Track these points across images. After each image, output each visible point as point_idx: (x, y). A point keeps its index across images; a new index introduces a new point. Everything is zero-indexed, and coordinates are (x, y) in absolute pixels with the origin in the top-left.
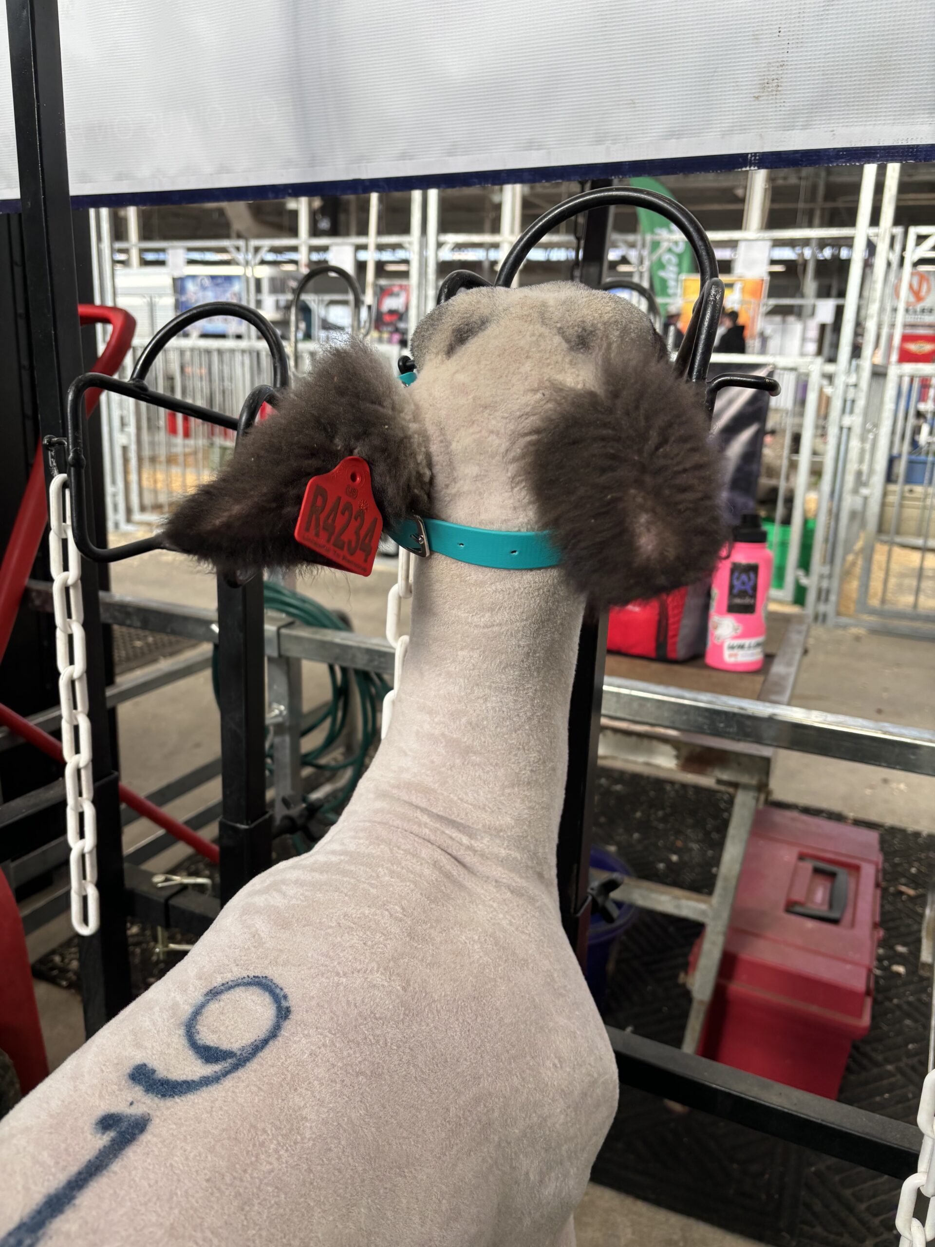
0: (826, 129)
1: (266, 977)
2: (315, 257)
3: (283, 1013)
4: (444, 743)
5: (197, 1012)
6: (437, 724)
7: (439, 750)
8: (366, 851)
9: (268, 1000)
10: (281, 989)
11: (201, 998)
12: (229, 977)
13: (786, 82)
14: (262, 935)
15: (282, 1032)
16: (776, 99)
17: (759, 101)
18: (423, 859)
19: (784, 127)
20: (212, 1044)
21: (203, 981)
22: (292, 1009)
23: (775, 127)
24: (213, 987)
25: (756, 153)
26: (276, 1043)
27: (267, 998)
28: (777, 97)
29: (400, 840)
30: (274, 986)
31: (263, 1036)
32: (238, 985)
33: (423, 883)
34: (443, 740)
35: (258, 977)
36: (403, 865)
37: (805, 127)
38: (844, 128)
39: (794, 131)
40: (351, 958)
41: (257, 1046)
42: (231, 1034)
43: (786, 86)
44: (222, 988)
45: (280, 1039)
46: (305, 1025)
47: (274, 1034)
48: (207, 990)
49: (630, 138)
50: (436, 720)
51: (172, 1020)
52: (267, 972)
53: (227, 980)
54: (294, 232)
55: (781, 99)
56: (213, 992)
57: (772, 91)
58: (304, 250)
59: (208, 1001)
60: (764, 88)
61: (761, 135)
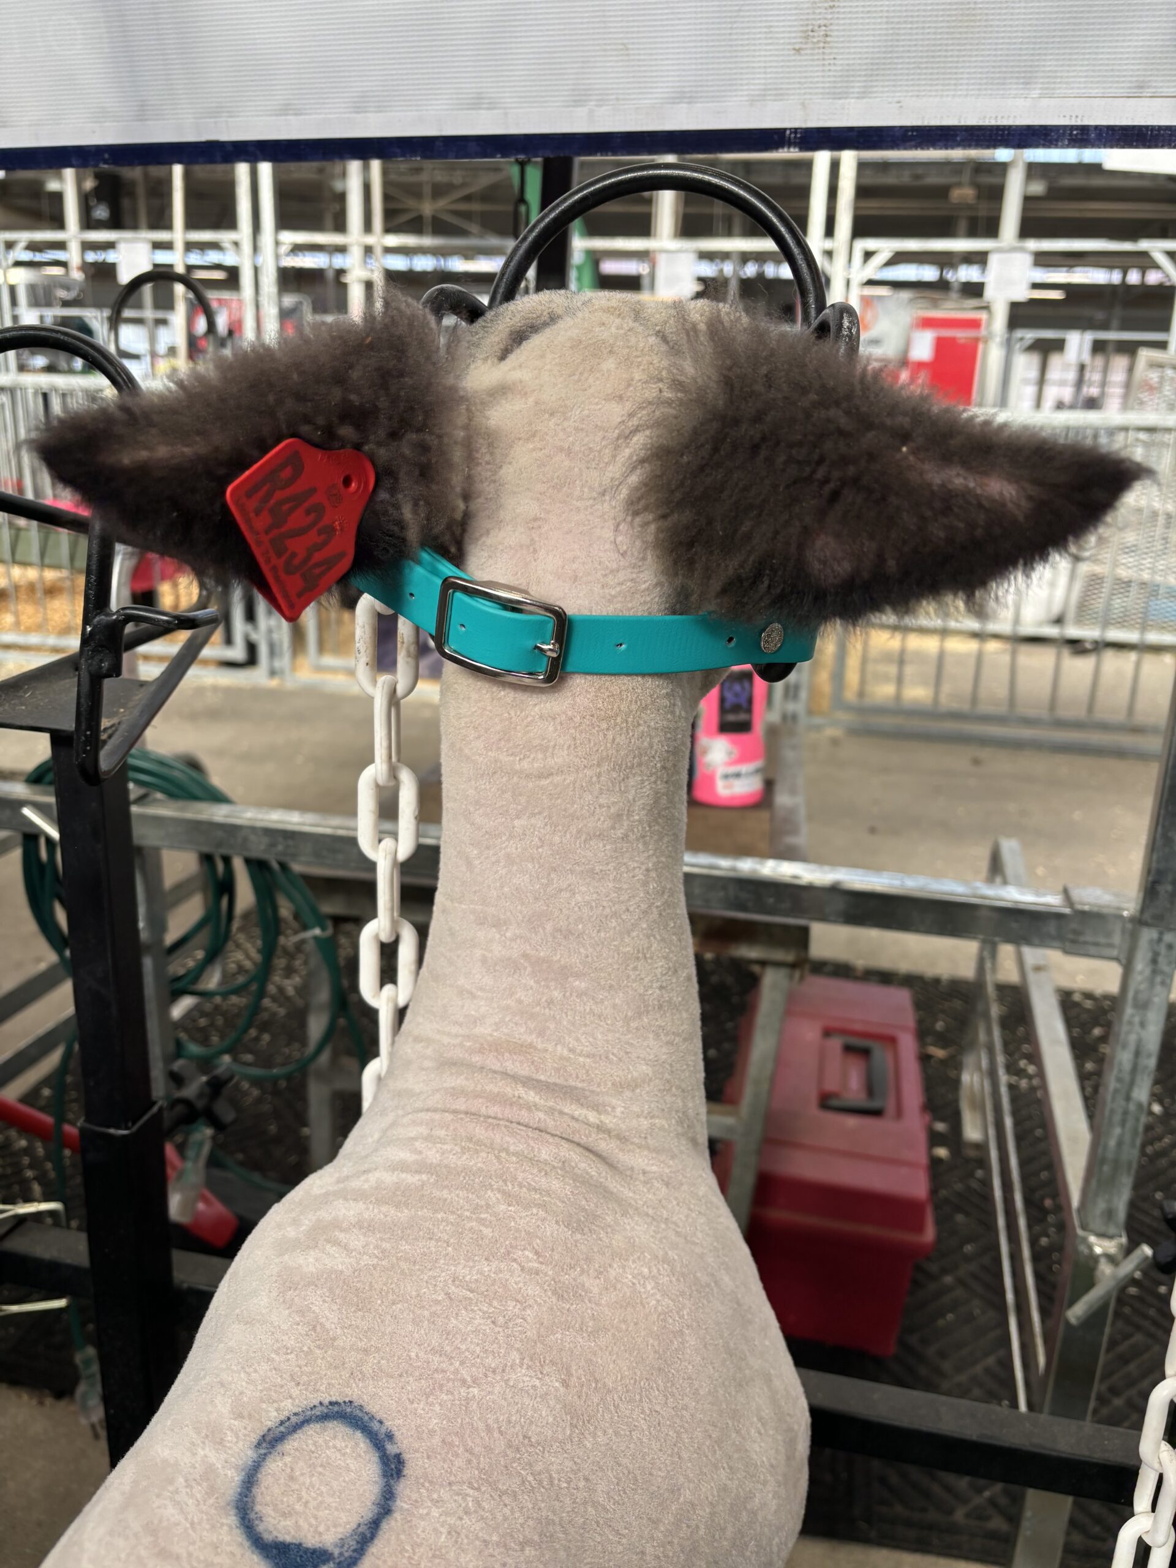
0: (890, 100)
1: (351, 1402)
2: (91, 257)
3: (393, 1466)
4: (529, 969)
5: (250, 1479)
6: (511, 940)
7: (524, 981)
8: (459, 1163)
9: (362, 1445)
10: (381, 1422)
11: (250, 1453)
12: (289, 1407)
13: (838, 30)
14: (328, 1325)
15: (399, 1503)
16: (824, 53)
17: (800, 55)
18: (546, 1163)
19: (834, 93)
20: (288, 1539)
21: (246, 1421)
22: (406, 1456)
23: (822, 93)
24: (266, 1429)
25: (796, 129)
26: (393, 1523)
27: (360, 1443)
28: (826, 51)
29: (508, 1139)
30: (366, 1418)
31: (370, 1515)
32: (307, 1421)
33: (555, 1204)
34: (526, 964)
35: (337, 1403)
36: (520, 1179)
37: (863, 95)
38: (914, 99)
39: (848, 101)
40: (478, 1349)
41: (363, 1535)
42: (316, 1518)
43: (837, 36)
44: (282, 1429)
45: (397, 1515)
46: (431, 1482)
47: (385, 1506)
48: (259, 1437)
49: (624, 99)
50: (508, 934)
51: (211, 1501)
52: (348, 1391)
53: (286, 1413)
54: (58, 222)
55: (830, 54)
56: (268, 1439)
57: (818, 42)
58: (74, 249)
59: (263, 1458)
60: (807, 37)
61: (803, 104)
